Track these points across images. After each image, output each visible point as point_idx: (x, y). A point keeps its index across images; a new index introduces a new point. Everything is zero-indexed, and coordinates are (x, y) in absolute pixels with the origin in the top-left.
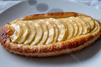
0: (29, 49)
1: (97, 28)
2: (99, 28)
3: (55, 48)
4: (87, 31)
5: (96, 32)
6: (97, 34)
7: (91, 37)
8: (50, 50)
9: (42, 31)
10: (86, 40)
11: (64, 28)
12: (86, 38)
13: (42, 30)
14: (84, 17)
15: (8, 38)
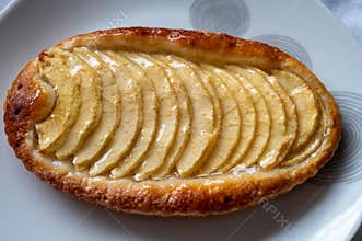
1: (319, 146)
2: (325, 145)
3: (156, 204)
4: (278, 157)
5: (303, 165)
7: (284, 182)
8: (140, 205)
9: (138, 123)
11: (210, 125)
12: (262, 184)
13: (139, 115)
14: (298, 79)
15: (30, 130)
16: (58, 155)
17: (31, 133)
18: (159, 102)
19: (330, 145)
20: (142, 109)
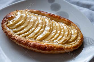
0: (11, 36)
2: (77, 43)
3: (27, 44)
4: (63, 42)
6: (69, 47)
7: (61, 49)
10: (55, 49)
11: (48, 31)
12: (56, 47)
13: (32, 25)
15: (7, 21)
16: (10, 28)
17: (7, 22)
18: (38, 24)
19: (78, 44)
20: (34, 24)
